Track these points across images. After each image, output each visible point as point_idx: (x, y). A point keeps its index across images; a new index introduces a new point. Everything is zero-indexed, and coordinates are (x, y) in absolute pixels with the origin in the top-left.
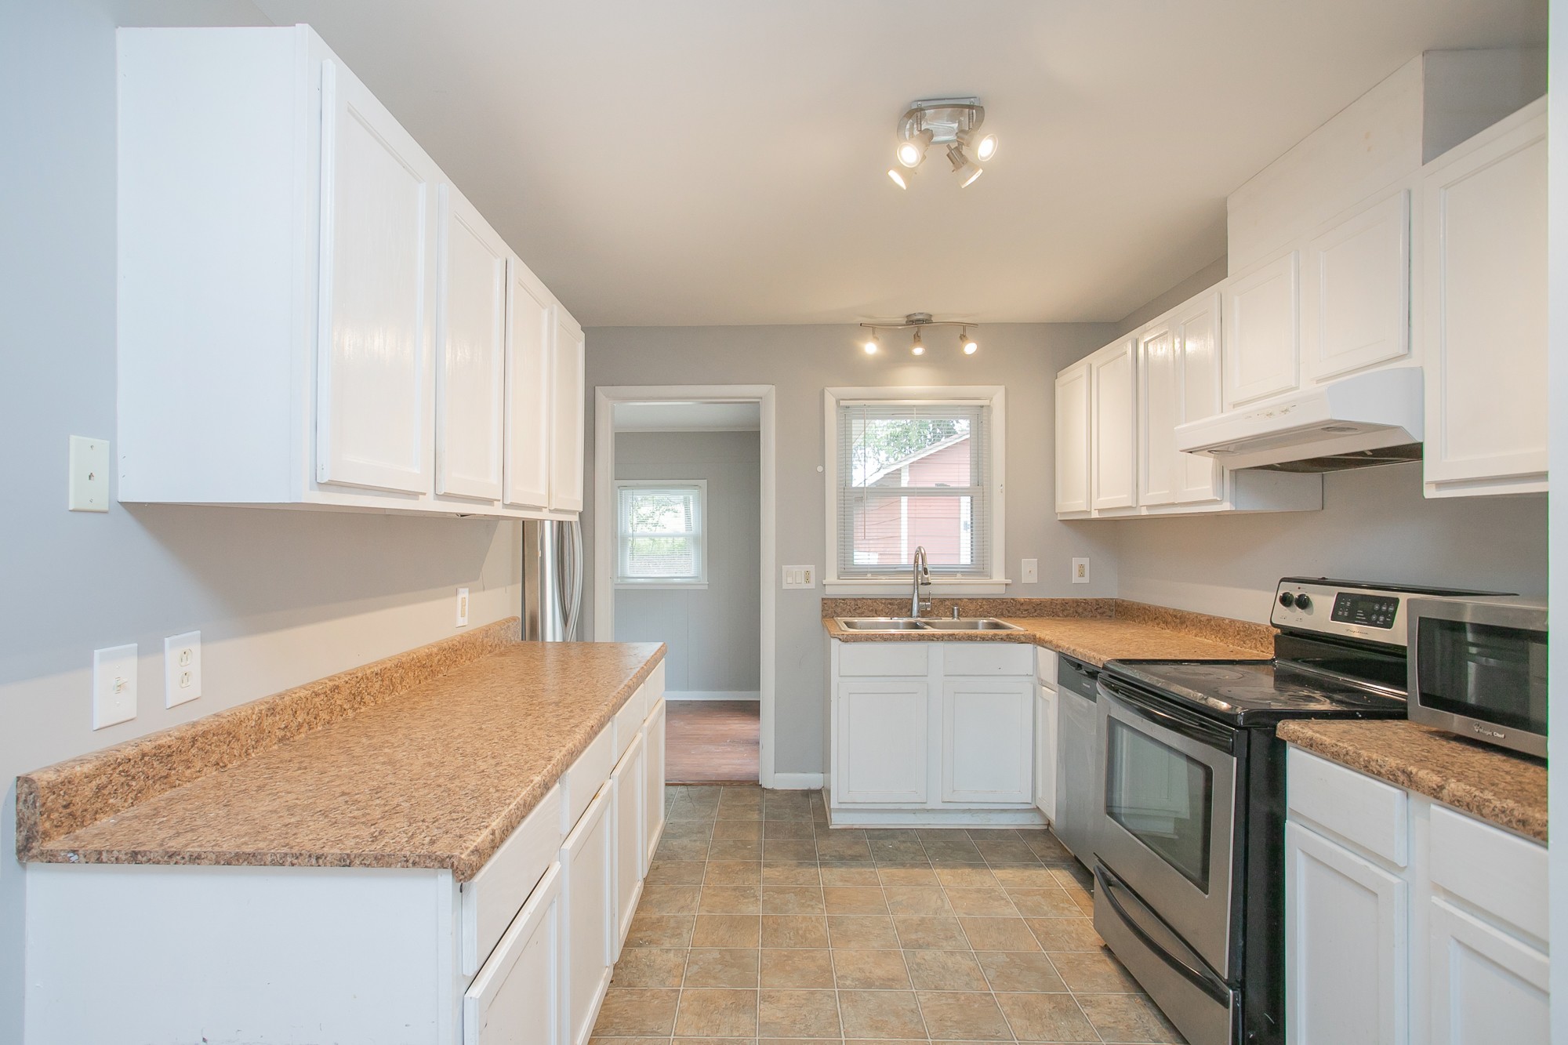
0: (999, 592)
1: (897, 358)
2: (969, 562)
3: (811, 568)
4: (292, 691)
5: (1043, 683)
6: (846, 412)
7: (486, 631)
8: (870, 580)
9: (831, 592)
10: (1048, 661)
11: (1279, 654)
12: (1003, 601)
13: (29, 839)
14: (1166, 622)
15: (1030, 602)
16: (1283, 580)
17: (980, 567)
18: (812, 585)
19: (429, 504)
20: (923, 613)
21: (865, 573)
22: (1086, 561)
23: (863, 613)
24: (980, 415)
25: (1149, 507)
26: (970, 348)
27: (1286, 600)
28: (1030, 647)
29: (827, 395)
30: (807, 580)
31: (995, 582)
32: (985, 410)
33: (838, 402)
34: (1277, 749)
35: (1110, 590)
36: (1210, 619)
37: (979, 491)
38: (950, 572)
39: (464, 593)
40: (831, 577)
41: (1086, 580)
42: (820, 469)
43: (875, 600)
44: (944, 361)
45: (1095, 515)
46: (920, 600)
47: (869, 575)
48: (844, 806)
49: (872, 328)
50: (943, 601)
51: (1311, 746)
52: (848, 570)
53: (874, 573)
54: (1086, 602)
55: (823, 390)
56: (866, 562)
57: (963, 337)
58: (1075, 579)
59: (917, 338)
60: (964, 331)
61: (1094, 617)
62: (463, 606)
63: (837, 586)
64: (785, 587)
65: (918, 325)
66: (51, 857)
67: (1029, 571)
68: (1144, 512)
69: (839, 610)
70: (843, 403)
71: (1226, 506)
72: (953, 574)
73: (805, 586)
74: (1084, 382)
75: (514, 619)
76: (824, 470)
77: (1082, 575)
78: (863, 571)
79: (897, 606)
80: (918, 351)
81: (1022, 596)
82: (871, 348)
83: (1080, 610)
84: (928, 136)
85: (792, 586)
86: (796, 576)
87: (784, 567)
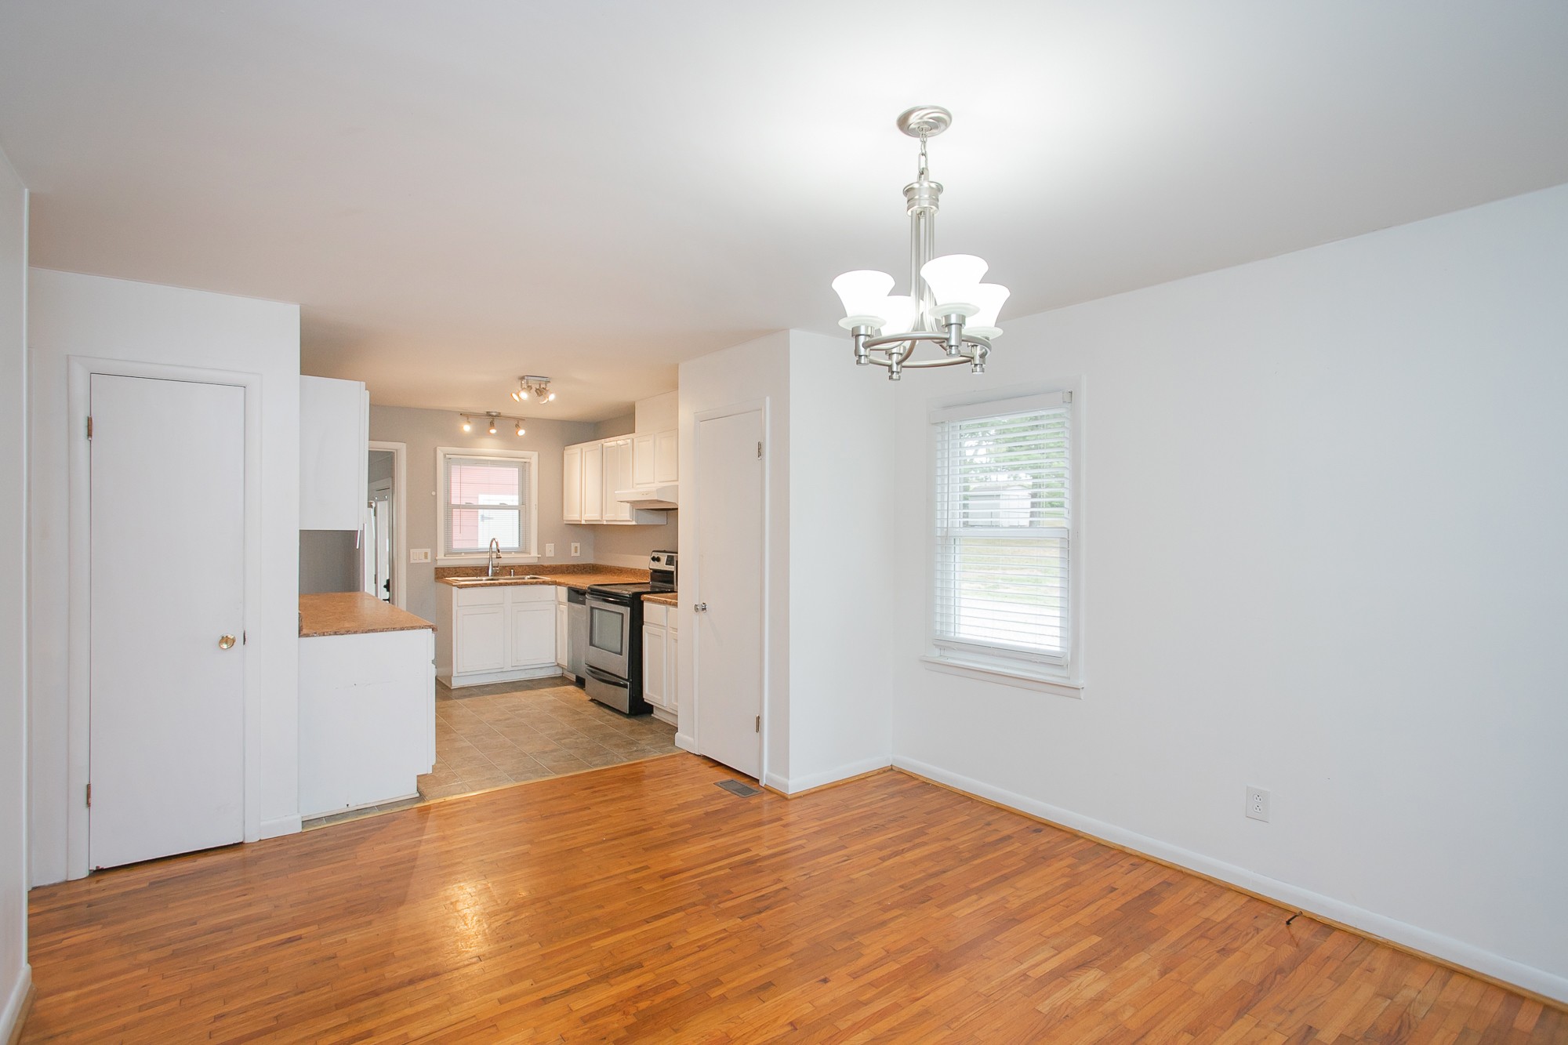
0: (534, 561)
1: (481, 433)
2: (517, 546)
3: (429, 551)
5: (560, 603)
6: (448, 461)
8: (464, 556)
9: (440, 564)
10: (563, 592)
11: (652, 580)
12: (537, 567)
13: (300, 631)
14: (615, 573)
15: (551, 566)
16: (654, 551)
17: (523, 549)
18: (429, 560)
20: (495, 574)
21: (461, 553)
22: (578, 545)
24: (524, 468)
25: (607, 521)
26: (521, 432)
27: (654, 559)
28: (554, 586)
29: (438, 450)
30: (426, 557)
31: (532, 557)
32: (527, 464)
33: (445, 455)
34: (642, 603)
35: (590, 560)
36: (632, 569)
37: (523, 508)
38: (509, 551)
40: (440, 556)
41: (578, 554)
42: (434, 493)
43: (467, 568)
44: (508, 439)
45: (583, 522)
46: (493, 567)
47: (463, 554)
48: (460, 675)
49: (467, 416)
50: (504, 567)
51: (649, 600)
52: (449, 552)
53: (466, 553)
54: (578, 565)
55: (436, 448)
56: (460, 547)
57: (517, 426)
58: (573, 554)
59: (492, 424)
60: (518, 422)
61: (582, 573)
63: (444, 561)
64: (412, 561)
65: (492, 418)
66: (308, 635)
67: (550, 550)
68: (605, 523)
69: (446, 574)
70: (448, 456)
71: (634, 523)
72: (510, 552)
73: (426, 561)
74: (579, 454)
76: (436, 494)
77: (576, 552)
79: (481, 571)
80: (493, 431)
81: (546, 563)
82: (467, 428)
83: (575, 570)
84: (530, 387)
85: (416, 562)
86: (419, 555)
87: (412, 551)
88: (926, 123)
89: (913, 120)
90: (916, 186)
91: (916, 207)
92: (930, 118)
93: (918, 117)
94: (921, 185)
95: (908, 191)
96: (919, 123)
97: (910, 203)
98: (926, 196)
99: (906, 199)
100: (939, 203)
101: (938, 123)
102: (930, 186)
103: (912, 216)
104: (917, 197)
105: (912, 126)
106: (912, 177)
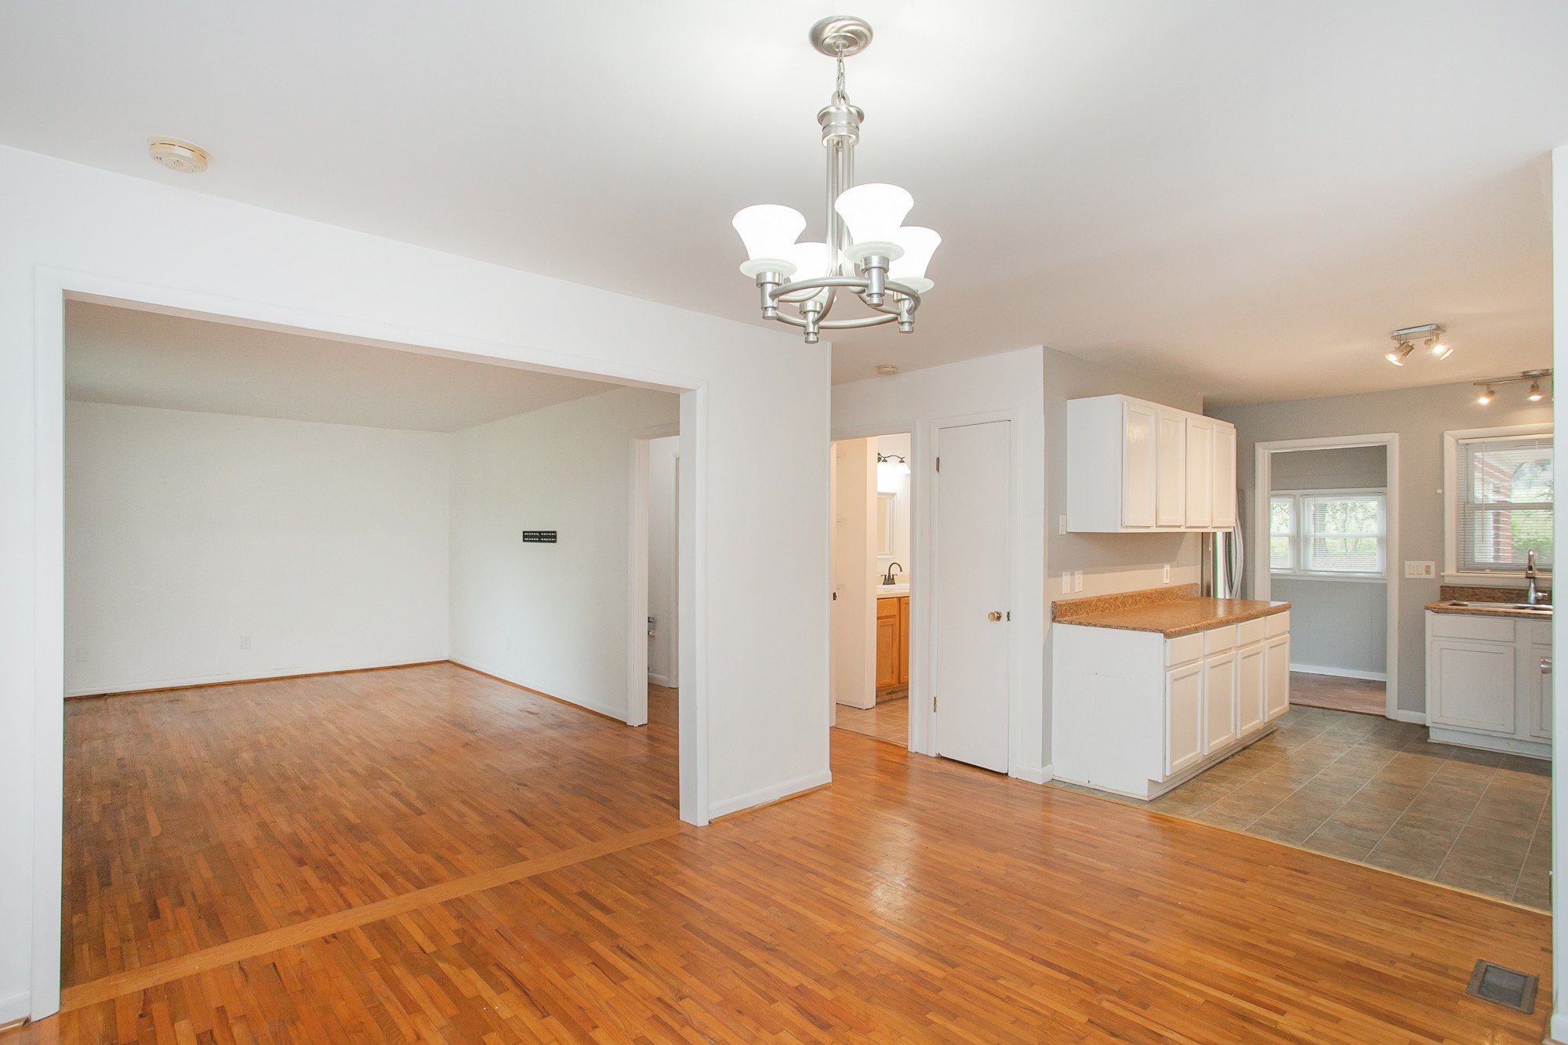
3: (1432, 564)
4: (1104, 596)
6: (1465, 448)
7: (1179, 588)
8: (1487, 574)
9: (1449, 581)
13: (1055, 617)
18: (1432, 576)
19: (1154, 530)
21: (1484, 570)
23: (1480, 598)
29: (1446, 436)
30: (1428, 571)
33: (1457, 441)
39: (1167, 568)
40: (1450, 571)
42: (1440, 491)
43: (1492, 589)
47: (1487, 571)
49: (1485, 386)
52: (1464, 566)
53: (1493, 569)
55: (1443, 434)
56: (1483, 560)
62: (1167, 573)
63: (1452, 574)
64: (1407, 576)
65: (1534, 378)
66: (1060, 622)
69: (1457, 596)
70: (1460, 441)
73: (1424, 576)
75: (1196, 584)
76: (1443, 493)
78: (1482, 568)
79: (1519, 595)
80: (1533, 398)
82: (1484, 401)
85: (1413, 576)
86: (1416, 569)
87: (1407, 563)
88: (845, 37)
89: (829, 34)
90: (832, 110)
91: (832, 135)
92: (848, 32)
93: (834, 30)
94: (838, 109)
95: (823, 117)
96: (835, 37)
97: (826, 130)
98: (844, 122)
99: (821, 127)
100: (859, 133)
101: (857, 39)
102: (849, 110)
103: (827, 148)
104: (833, 123)
105: (828, 41)
106: (825, 101)
